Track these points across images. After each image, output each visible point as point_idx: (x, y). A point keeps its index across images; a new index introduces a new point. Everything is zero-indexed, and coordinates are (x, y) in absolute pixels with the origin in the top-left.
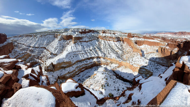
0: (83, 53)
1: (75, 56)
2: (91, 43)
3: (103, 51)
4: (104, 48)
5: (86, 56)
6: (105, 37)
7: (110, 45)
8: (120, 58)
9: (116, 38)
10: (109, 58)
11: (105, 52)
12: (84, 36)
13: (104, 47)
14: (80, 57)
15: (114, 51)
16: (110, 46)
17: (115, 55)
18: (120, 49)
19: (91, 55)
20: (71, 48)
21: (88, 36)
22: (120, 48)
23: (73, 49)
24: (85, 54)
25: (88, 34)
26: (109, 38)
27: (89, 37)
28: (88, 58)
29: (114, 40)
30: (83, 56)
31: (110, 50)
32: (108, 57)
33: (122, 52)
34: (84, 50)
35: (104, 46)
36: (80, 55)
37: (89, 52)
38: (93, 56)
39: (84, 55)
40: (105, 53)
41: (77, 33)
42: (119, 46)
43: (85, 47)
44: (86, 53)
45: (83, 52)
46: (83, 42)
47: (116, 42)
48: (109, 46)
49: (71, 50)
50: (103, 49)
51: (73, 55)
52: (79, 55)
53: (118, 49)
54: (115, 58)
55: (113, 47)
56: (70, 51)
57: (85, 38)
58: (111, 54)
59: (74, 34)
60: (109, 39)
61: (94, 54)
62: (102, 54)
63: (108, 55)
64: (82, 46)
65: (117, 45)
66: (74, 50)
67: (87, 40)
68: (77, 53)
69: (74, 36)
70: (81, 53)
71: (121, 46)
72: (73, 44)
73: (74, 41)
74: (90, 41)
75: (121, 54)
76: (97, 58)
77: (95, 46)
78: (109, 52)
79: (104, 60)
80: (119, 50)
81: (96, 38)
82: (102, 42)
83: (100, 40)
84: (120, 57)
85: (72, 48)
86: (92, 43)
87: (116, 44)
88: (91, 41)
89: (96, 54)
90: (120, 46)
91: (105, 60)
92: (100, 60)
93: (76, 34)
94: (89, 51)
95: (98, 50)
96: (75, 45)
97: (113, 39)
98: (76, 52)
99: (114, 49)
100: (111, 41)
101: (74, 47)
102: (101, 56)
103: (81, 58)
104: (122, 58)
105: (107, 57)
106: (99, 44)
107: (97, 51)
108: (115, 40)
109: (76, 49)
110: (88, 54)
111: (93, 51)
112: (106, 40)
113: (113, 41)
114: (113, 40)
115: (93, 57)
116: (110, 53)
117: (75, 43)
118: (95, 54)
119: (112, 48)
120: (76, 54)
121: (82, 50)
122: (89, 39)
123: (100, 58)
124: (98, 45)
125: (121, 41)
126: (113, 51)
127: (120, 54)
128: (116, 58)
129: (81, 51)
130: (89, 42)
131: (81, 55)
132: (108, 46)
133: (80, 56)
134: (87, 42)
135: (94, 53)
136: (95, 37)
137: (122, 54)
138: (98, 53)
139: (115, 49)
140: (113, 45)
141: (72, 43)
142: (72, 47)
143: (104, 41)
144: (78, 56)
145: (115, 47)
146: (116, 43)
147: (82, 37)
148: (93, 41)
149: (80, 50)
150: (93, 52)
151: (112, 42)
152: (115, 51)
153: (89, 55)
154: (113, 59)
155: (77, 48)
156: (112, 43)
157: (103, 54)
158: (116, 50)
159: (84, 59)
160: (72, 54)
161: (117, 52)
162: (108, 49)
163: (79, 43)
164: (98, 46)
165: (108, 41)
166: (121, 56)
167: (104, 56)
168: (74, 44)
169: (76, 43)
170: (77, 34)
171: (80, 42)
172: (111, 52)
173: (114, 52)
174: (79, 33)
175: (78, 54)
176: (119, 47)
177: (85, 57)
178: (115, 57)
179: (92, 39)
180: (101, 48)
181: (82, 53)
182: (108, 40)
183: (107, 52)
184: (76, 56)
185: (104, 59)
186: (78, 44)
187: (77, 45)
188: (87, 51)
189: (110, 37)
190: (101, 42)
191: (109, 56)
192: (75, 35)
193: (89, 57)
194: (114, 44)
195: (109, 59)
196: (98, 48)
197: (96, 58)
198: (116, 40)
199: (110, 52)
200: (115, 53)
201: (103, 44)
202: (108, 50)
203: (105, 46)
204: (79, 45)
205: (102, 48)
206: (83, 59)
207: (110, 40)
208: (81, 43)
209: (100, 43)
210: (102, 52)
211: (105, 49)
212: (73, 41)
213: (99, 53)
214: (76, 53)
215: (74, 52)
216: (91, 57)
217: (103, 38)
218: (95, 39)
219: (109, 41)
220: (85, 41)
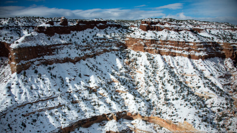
0: (60, 106)
1: (28, 121)
2: (94, 63)
3: (143, 91)
4: (147, 83)
5: (73, 116)
6: (153, 41)
7: (175, 70)
8: (213, 126)
9: (201, 47)
10: (168, 118)
11: (153, 98)
12: (63, 42)
13: (149, 77)
14: (51, 120)
15: (188, 94)
16: (175, 76)
17: (193, 110)
18: (218, 89)
19: (96, 107)
20: (5, 92)
21: (77, 40)
22: (219, 85)
23: (17, 95)
24: (71, 106)
25: (80, 34)
26: (170, 46)
27: (85, 44)
28: (83, 120)
29: (192, 53)
30: (64, 115)
31: (174, 91)
32: (164, 115)
33: (225, 102)
34: (64, 91)
35: (150, 74)
36: (51, 114)
37: (84, 100)
38: (102, 110)
39: (66, 110)
40: (150, 100)
41: (25, 33)
42: (211, 78)
43: (67, 79)
44: (74, 102)
45: (60, 100)
46: (58, 61)
47: (200, 60)
48: (171, 73)
49: (9, 100)
50: (142, 83)
51: (20, 120)
52: (47, 113)
53: (207, 89)
54: (190, 122)
55: (188, 80)
56: (5, 106)
57: (66, 50)
58: (177, 106)
59: (15, 37)
60: (173, 51)
61: (105, 102)
62: (138, 102)
63: (164, 108)
64: (53, 77)
65: (207, 74)
66: (23, 96)
67: (74, 54)
68: (34, 106)
69: (13, 46)
70: (50, 104)
71: (221, 77)
72: (15, 74)
73: (17, 61)
74: (89, 56)
75: (219, 110)
76: (118, 119)
77: (113, 74)
78: (169, 97)
79: (148, 126)
80: (211, 92)
81: (116, 48)
82: (138, 58)
83: (133, 52)
84: (215, 121)
85: (13, 91)
86: (98, 65)
87: (200, 68)
88: (94, 56)
89: (113, 103)
90: (217, 76)
91: (152, 125)
92: (129, 125)
93: (22, 38)
94: (86, 94)
95: (122, 88)
96: (22, 76)
97: (188, 50)
98: (32, 104)
99: (188, 87)
100: (180, 55)
101: (21, 84)
102: (136, 111)
103: (56, 125)
104: (223, 126)
105: (159, 114)
106: (126, 68)
107: (118, 91)
108: (197, 54)
109: (31, 92)
110: (82, 105)
111: (101, 91)
112: (159, 53)
113: (187, 59)
114: (186, 53)
115: (104, 115)
116: (171, 101)
117: (20, 70)
118: (109, 105)
119: (181, 83)
120: (34, 113)
121: (58, 93)
122: (85, 50)
123: (130, 118)
124: (124, 70)
125: (223, 57)
126: (186, 93)
127: (214, 109)
128: (197, 122)
129: (52, 99)
130: (85, 62)
131: (53, 111)
132: (167, 75)
133: (49, 116)
134: (74, 62)
135: (109, 100)
136: (109, 41)
137: (226, 111)
138: (123, 100)
139: (194, 85)
140: (189, 70)
141: (10, 70)
142: (9, 88)
143: (148, 56)
144: (40, 117)
145: (196, 78)
146: (200, 64)
147: (54, 45)
148: (99, 59)
149: (48, 94)
150: (102, 98)
151: (184, 61)
152: (193, 94)
153: (87, 109)
154: (183, 126)
155: (34, 87)
156: (181, 64)
157: (143, 104)
158: (198, 92)
159: (67, 125)
160: (14, 118)
161: (201, 98)
162: (163, 84)
163: (42, 69)
164: (121, 74)
165: (165, 56)
166: (220, 119)
167: (148, 113)
168: (18, 73)
169: (27, 68)
170: (27, 37)
171: (46, 63)
172: (175, 97)
173: (189, 97)
174: (35, 34)
175: (41, 110)
176: (213, 80)
177: (70, 118)
178: (191, 117)
179: (96, 50)
180: (137, 80)
181: (57, 104)
182: (168, 54)
183: (162, 96)
184: (35, 121)
185: (147, 121)
186: (36, 72)
187: (34, 75)
188: (75, 96)
189: (177, 44)
190: (135, 60)
191: (170, 111)
192: (19, 41)
193: (88, 115)
194: (191, 67)
195: (168, 123)
196: (124, 83)
197: (114, 120)
198: (202, 54)
199: (171, 98)
200: (192, 101)
201: (142, 69)
202: (166, 91)
203: (153, 73)
204: (40, 75)
205: (138, 83)
206: (63, 126)
207: (177, 51)
208: (50, 69)
209: (130, 62)
210: (140, 96)
211: (151, 83)
212: (13, 63)
213: (126, 101)
214: (30, 111)
215: (23, 105)
216: (94, 115)
217: (145, 46)
218: (108, 49)
219: (169, 57)
220: (67, 60)
